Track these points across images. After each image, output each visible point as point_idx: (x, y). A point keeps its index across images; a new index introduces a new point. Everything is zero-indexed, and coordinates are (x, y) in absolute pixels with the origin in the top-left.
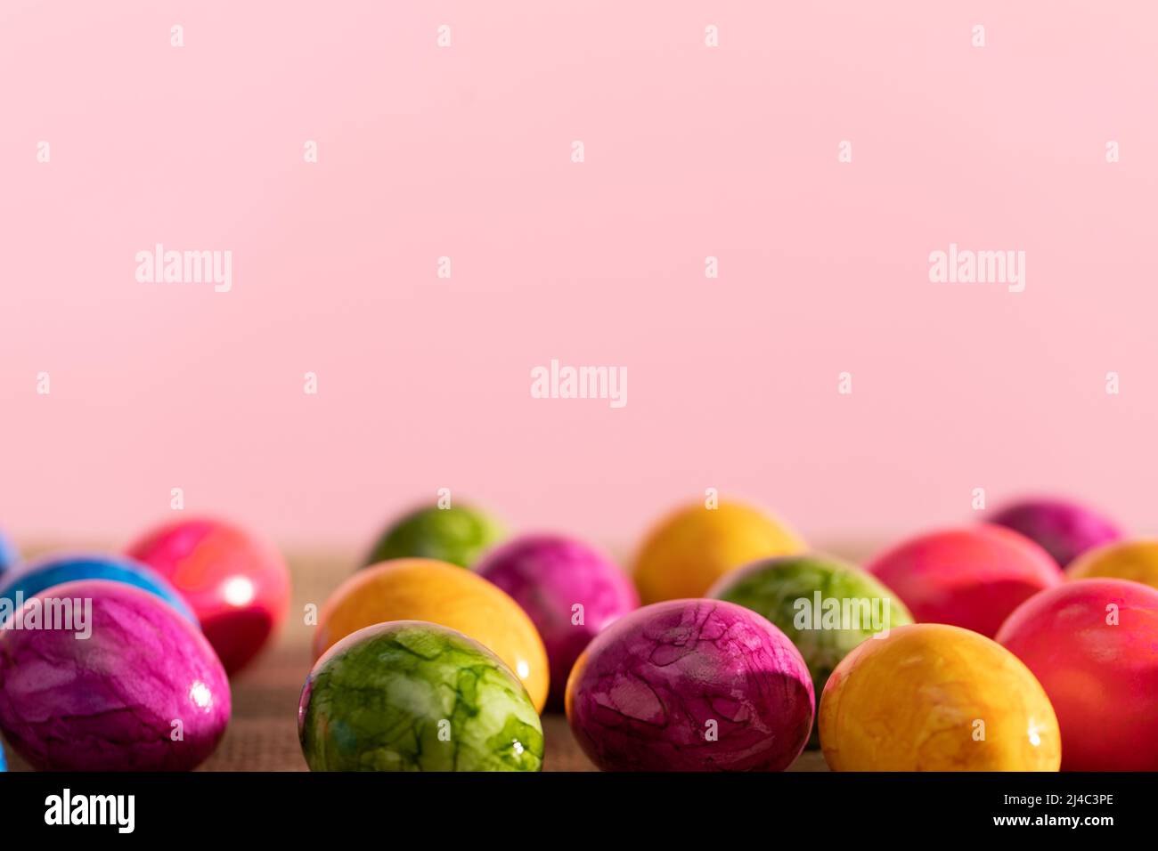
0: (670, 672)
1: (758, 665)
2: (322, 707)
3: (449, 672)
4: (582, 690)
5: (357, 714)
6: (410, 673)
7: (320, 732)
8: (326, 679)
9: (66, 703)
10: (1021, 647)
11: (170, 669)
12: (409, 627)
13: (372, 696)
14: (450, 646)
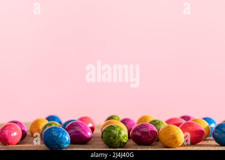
0: (142, 130)
1: (152, 130)
2: (104, 133)
3: (118, 129)
4: (132, 133)
5: (108, 133)
6: (114, 129)
7: (104, 136)
8: (104, 130)
9: (75, 134)
10: (181, 128)
11: (86, 130)
12: (113, 125)
13: (110, 132)
14: (118, 127)
